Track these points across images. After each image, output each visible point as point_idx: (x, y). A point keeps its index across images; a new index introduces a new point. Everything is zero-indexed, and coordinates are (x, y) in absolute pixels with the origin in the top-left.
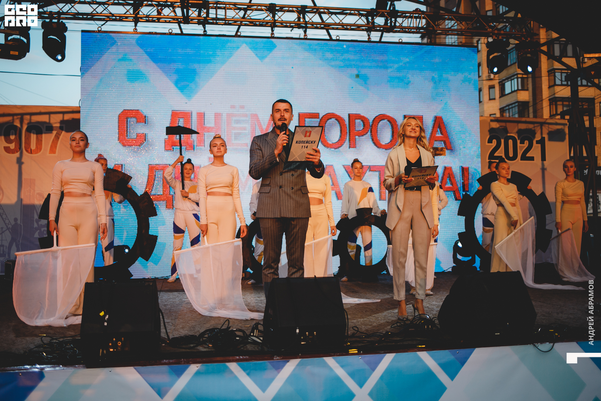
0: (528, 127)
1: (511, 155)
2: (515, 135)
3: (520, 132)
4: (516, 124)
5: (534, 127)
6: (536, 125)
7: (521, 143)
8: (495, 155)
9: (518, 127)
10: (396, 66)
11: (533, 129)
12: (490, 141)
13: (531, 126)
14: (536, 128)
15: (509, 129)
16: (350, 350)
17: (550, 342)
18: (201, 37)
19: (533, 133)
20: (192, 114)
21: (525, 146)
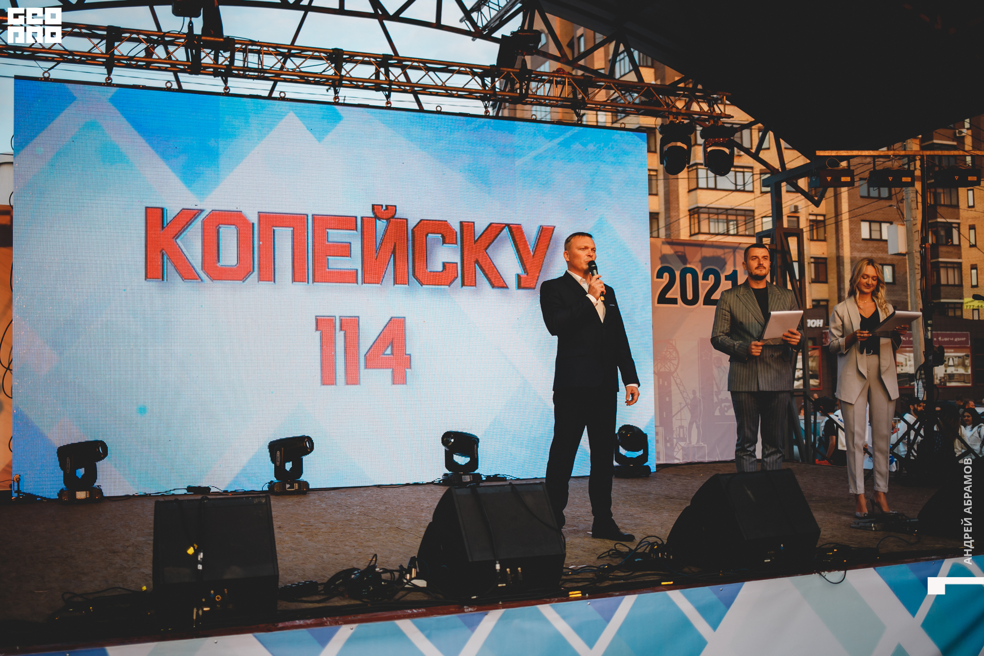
0: (715, 254)
1: (690, 296)
2: (697, 267)
3: (704, 261)
4: (698, 248)
5: (724, 254)
6: (727, 250)
7: (704, 279)
8: (666, 297)
9: (701, 253)
11: (723, 257)
12: (660, 275)
13: (719, 252)
14: (726, 255)
15: (688, 257)
16: (570, 593)
17: (839, 570)
18: (221, 98)
19: (723, 263)
20: (203, 222)
21: (710, 284)
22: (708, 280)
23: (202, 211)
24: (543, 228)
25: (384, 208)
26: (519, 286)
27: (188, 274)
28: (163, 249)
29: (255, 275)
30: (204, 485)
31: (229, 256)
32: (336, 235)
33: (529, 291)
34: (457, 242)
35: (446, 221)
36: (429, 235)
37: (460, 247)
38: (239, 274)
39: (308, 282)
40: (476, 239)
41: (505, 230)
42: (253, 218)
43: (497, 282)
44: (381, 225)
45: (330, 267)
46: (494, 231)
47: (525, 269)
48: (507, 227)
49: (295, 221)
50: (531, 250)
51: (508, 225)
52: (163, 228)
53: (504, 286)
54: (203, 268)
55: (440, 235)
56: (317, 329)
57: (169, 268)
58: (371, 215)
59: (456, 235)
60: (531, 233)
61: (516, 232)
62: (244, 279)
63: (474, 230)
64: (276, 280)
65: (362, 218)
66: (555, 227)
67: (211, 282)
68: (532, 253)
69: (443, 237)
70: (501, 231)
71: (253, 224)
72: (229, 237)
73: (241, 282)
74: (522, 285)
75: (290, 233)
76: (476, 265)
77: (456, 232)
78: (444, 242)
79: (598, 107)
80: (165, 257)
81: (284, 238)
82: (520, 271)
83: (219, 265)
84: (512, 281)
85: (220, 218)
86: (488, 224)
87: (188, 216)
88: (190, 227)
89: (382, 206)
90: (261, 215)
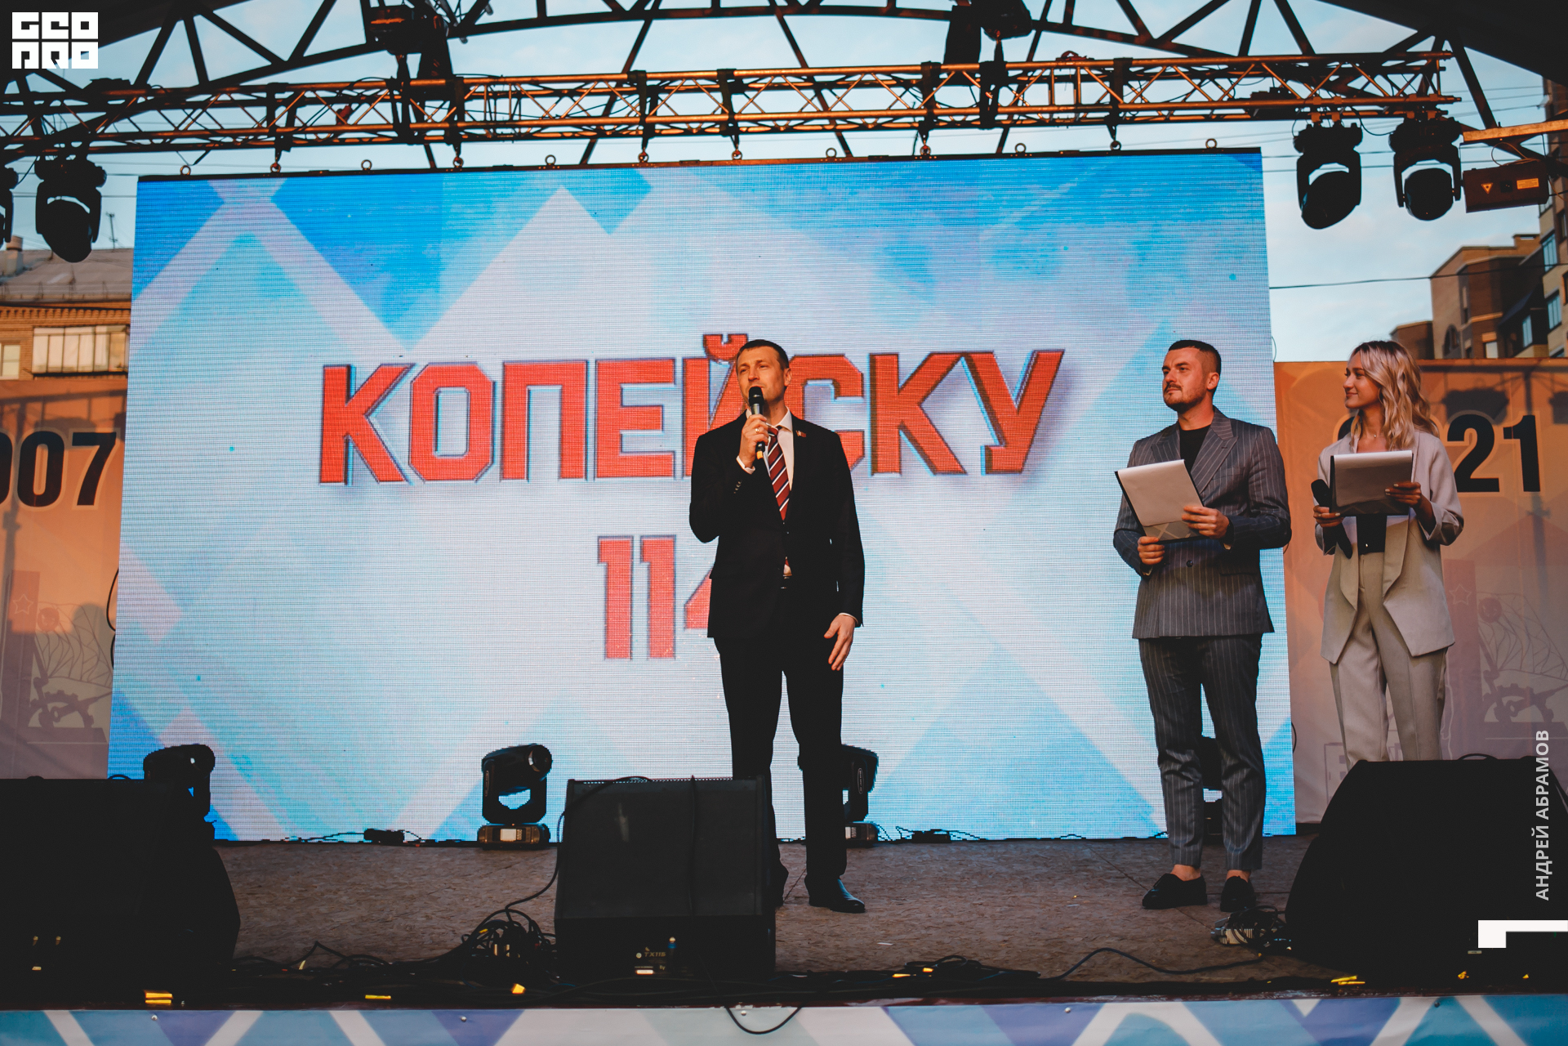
4: (1440, 375)
7: (1452, 438)
10: (1018, 214)
11: (1499, 389)
18: (446, 176)
19: (1498, 402)
20: (415, 385)
21: (1466, 447)
22: (1461, 438)
23: (412, 365)
24: (1038, 355)
25: (725, 339)
26: (989, 469)
27: (386, 471)
28: (347, 434)
29: (495, 469)
30: (395, 828)
31: (453, 439)
32: (635, 394)
33: (1010, 476)
34: (863, 391)
35: (842, 356)
36: (810, 383)
37: (868, 400)
38: (467, 469)
39: (586, 478)
40: (902, 382)
41: (959, 363)
42: (495, 374)
43: (943, 462)
44: (719, 370)
45: (624, 449)
46: (937, 367)
47: (1001, 438)
48: (963, 359)
49: (567, 375)
50: (1013, 398)
51: (967, 355)
52: (349, 397)
53: (957, 470)
54: (412, 461)
55: (829, 382)
56: (600, 560)
57: (356, 462)
58: (701, 353)
59: (862, 380)
60: (1013, 365)
61: (981, 366)
62: (476, 477)
63: (898, 368)
64: (531, 476)
65: (685, 360)
66: (1063, 352)
67: (421, 482)
68: (1016, 405)
69: (836, 384)
70: (952, 366)
71: (494, 383)
72: (454, 405)
73: (472, 482)
74: (995, 465)
75: (557, 395)
76: (902, 434)
77: (862, 375)
78: (838, 394)
79: (1163, 116)
80: (351, 445)
81: (545, 404)
82: (990, 439)
83: (436, 454)
84: (973, 459)
85: (439, 377)
86: (926, 353)
87: (388, 377)
88: (394, 392)
89: (721, 336)
90: (506, 368)
